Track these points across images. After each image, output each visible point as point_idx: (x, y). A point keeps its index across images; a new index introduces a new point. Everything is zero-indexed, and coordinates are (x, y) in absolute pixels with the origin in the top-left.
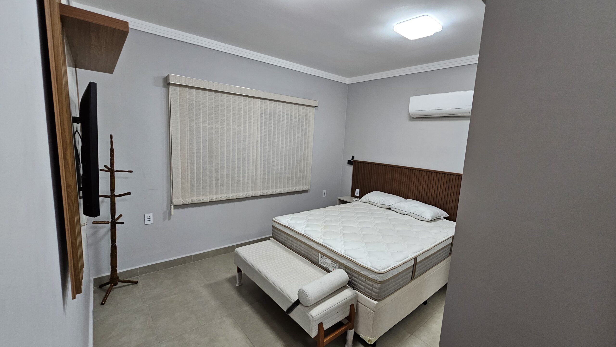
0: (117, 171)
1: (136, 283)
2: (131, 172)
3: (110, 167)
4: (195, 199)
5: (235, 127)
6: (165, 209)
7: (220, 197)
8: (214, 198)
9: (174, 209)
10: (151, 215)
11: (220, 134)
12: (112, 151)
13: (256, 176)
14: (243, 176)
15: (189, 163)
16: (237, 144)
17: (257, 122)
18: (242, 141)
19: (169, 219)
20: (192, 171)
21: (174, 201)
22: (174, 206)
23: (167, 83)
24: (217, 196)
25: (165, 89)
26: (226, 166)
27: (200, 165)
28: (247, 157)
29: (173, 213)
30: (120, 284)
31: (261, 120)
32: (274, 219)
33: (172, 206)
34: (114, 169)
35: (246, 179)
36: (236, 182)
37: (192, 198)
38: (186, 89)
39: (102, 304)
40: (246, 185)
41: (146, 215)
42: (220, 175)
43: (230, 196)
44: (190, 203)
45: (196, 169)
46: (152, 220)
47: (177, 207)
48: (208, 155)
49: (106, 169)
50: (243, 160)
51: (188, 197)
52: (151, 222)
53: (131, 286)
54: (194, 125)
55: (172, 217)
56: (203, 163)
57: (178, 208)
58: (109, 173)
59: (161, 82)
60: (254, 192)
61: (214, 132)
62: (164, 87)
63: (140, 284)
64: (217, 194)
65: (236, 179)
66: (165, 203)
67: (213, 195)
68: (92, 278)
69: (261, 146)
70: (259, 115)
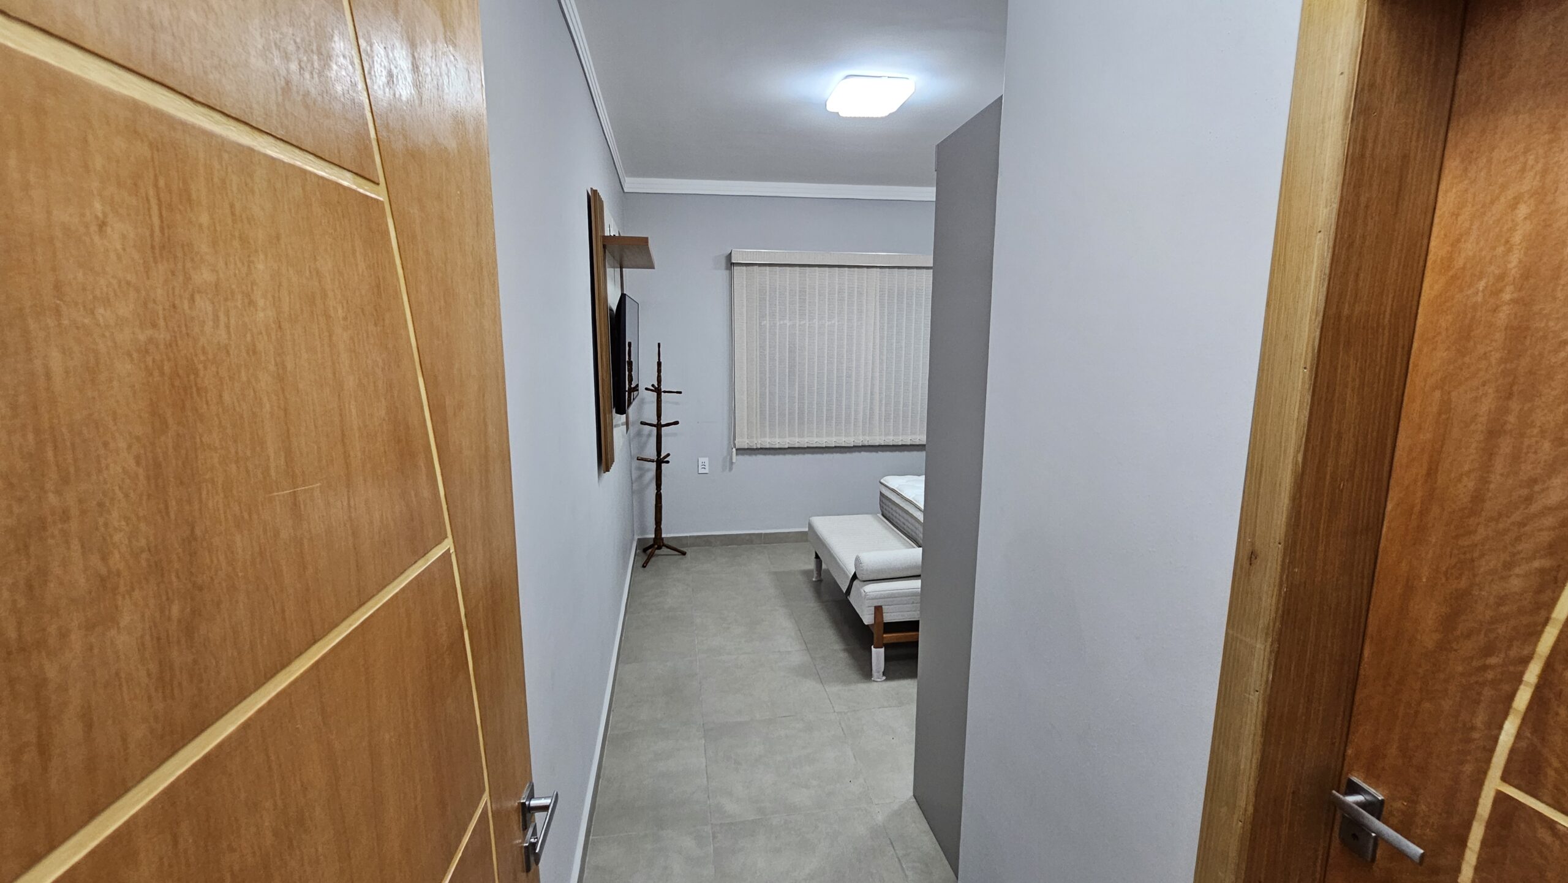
0: (665, 392)
1: (684, 554)
2: (680, 393)
3: (657, 386)
4: (767, 442)
5: (833, 322)
6: (725, 454)
7: (805, 441)
8: (796, 442)
9: (737, 454)
10: (706, 460)
11: (807, 336)
12: (659, 364)
13: (871, 409)
14: (848, 407)
15: (758, 383)
16: (836, 352)
17: (874, 310)
18: (845, 346)
19: (731, 469)
20: (763, 395)
21: (736, 442)
22: (737, 450)
23: (730, 264)
24: (802, 439)
25: (728, 271)
26: (818, 389)
27: (775, 385)
28: (854, 373)
29: (734, 461)
30: (664, 550)
31: (882, 306)
32: (882, 481)
33: (734, 450)
34: (661, 389)
35: (853, 413)
36: (834, 417)
37: (763, 440)
38: (756, 268)
39: (644, 566)
40: (853, 424)
41: (701, 460)
42: (806, 404)
43: (823, 441)
44: (759, 447)
45: (770, 393)
46: (707, 467)
47: (741, 451)
48: (787, 370)
49: (653, 388)
50: (846, 380)
51: (757, 438)
52: (706, 471)
53: (678, 557)
54: (767, 323)
55: (734, 466)
56: (779, 383)
57: (743, 454)
58: (656, 394)
59: (723, 262)
60: (868, 438)
61: (797, 332)
62: (727, 269)
63: (688, 555)
64: (801, 435)
65: (834, 411)
66: (726, 442)
67: (795, 436)
68: (636, 537)
69: (881, 353)
70: (878, 297)
